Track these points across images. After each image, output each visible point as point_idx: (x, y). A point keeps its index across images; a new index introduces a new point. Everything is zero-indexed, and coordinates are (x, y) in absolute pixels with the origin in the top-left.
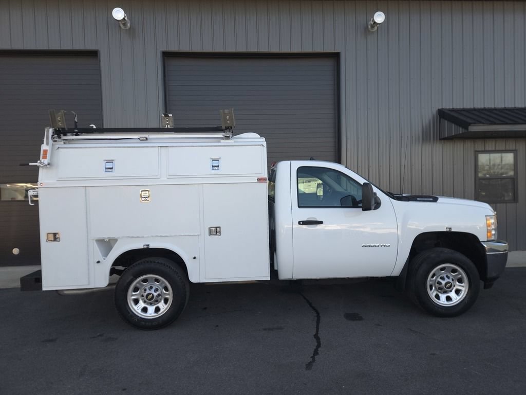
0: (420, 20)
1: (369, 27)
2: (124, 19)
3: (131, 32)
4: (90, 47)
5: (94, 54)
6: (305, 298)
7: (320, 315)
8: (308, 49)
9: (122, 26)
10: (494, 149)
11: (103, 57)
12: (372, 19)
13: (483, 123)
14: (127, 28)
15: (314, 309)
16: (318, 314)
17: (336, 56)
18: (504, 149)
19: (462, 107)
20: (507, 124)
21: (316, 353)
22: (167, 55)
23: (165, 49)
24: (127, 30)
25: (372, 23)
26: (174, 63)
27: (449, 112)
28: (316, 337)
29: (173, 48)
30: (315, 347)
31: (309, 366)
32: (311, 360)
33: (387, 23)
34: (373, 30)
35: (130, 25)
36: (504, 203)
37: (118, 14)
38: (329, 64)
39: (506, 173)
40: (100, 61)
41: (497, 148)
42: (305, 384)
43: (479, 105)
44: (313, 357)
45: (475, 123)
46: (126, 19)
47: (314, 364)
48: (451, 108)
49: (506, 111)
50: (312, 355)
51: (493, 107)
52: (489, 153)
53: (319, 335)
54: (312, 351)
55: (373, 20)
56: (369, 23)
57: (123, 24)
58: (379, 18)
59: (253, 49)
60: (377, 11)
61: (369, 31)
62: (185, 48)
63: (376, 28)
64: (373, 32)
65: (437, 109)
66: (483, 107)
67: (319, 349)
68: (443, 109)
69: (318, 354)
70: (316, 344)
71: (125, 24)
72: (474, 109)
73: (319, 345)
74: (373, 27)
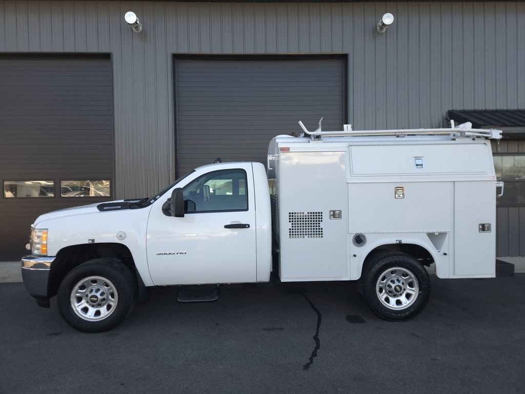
0: (430, 21)
1: (378, 28)
2: (136, 22)
3: (143, 35)
4: (103, 50)
5: (107, 57)
6: (307, 299)
7: (322, 317)
8: (316, 51)
9: (134, 29)
10: (506, 151)
11: (116, 59)
12: (380, 21)
13: (494, 125)
14: (139, 32)
15: (315, 310)
16: (319, 315)
17: (344, 58)
18: (516, 151)
19: (473, 109)
20: (519, 126)
21: (314, 354)
22: (177, 57)
23: (175, 52)
24: (138, 33)
25: (381, 24)
26: (183, 65)
27: (459, 114)
28: (316, 338)
29: (183, 50)
30: (314, 349)
31: (306, 367)
32: (308, 361)
33: (396, 24)
34: (382, 32)
35: (142, 28)
36: (516, 207)
37: (131, 18)
38: (337, 65)
39: (519, 177)
40: (112, 64)
41: (510, 151)
42: (301, 386)
43: (491, 107)
44: (311, 359)
45: (485, 125)
46: (138, 22)
47: (311, 365)
48: (462, 109)
49: (519, 113)
50: (310, 357)
51: (505, 108)
52: (502, 156)
53: (318, 337)
54: (311, 352)
55: (382, 21)
56: (378, 24)
57: (135, 27)
58: (388, 19)
59: (261, 51)
60: (386, 13)
61: (378, 32)
62: (194, 51)
63: (385, 30)
64: (382, 34)
65: (447, 110)
66: (494, 108)
67: (318, 351)
68: (453, 110)
69: (316, 355)
70: (315, 345)
71: (137, 28)
72: (486, 111)
73: (318, 347)
74: (381, 28)
